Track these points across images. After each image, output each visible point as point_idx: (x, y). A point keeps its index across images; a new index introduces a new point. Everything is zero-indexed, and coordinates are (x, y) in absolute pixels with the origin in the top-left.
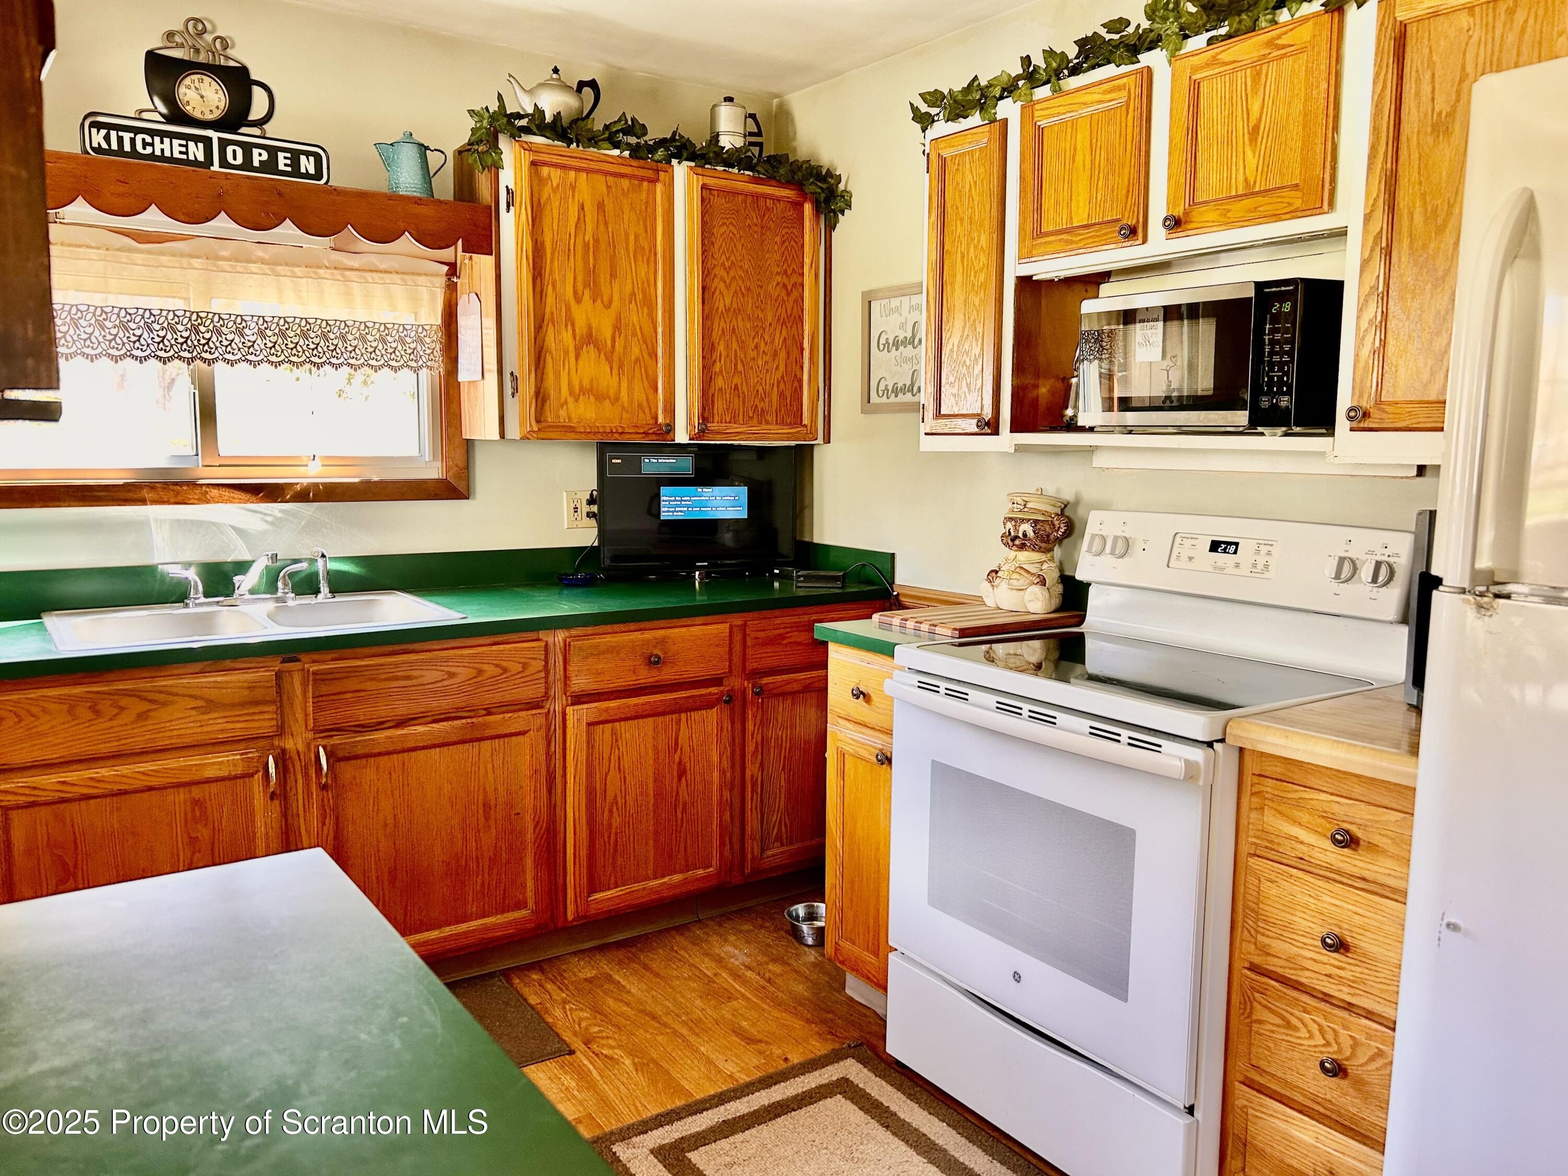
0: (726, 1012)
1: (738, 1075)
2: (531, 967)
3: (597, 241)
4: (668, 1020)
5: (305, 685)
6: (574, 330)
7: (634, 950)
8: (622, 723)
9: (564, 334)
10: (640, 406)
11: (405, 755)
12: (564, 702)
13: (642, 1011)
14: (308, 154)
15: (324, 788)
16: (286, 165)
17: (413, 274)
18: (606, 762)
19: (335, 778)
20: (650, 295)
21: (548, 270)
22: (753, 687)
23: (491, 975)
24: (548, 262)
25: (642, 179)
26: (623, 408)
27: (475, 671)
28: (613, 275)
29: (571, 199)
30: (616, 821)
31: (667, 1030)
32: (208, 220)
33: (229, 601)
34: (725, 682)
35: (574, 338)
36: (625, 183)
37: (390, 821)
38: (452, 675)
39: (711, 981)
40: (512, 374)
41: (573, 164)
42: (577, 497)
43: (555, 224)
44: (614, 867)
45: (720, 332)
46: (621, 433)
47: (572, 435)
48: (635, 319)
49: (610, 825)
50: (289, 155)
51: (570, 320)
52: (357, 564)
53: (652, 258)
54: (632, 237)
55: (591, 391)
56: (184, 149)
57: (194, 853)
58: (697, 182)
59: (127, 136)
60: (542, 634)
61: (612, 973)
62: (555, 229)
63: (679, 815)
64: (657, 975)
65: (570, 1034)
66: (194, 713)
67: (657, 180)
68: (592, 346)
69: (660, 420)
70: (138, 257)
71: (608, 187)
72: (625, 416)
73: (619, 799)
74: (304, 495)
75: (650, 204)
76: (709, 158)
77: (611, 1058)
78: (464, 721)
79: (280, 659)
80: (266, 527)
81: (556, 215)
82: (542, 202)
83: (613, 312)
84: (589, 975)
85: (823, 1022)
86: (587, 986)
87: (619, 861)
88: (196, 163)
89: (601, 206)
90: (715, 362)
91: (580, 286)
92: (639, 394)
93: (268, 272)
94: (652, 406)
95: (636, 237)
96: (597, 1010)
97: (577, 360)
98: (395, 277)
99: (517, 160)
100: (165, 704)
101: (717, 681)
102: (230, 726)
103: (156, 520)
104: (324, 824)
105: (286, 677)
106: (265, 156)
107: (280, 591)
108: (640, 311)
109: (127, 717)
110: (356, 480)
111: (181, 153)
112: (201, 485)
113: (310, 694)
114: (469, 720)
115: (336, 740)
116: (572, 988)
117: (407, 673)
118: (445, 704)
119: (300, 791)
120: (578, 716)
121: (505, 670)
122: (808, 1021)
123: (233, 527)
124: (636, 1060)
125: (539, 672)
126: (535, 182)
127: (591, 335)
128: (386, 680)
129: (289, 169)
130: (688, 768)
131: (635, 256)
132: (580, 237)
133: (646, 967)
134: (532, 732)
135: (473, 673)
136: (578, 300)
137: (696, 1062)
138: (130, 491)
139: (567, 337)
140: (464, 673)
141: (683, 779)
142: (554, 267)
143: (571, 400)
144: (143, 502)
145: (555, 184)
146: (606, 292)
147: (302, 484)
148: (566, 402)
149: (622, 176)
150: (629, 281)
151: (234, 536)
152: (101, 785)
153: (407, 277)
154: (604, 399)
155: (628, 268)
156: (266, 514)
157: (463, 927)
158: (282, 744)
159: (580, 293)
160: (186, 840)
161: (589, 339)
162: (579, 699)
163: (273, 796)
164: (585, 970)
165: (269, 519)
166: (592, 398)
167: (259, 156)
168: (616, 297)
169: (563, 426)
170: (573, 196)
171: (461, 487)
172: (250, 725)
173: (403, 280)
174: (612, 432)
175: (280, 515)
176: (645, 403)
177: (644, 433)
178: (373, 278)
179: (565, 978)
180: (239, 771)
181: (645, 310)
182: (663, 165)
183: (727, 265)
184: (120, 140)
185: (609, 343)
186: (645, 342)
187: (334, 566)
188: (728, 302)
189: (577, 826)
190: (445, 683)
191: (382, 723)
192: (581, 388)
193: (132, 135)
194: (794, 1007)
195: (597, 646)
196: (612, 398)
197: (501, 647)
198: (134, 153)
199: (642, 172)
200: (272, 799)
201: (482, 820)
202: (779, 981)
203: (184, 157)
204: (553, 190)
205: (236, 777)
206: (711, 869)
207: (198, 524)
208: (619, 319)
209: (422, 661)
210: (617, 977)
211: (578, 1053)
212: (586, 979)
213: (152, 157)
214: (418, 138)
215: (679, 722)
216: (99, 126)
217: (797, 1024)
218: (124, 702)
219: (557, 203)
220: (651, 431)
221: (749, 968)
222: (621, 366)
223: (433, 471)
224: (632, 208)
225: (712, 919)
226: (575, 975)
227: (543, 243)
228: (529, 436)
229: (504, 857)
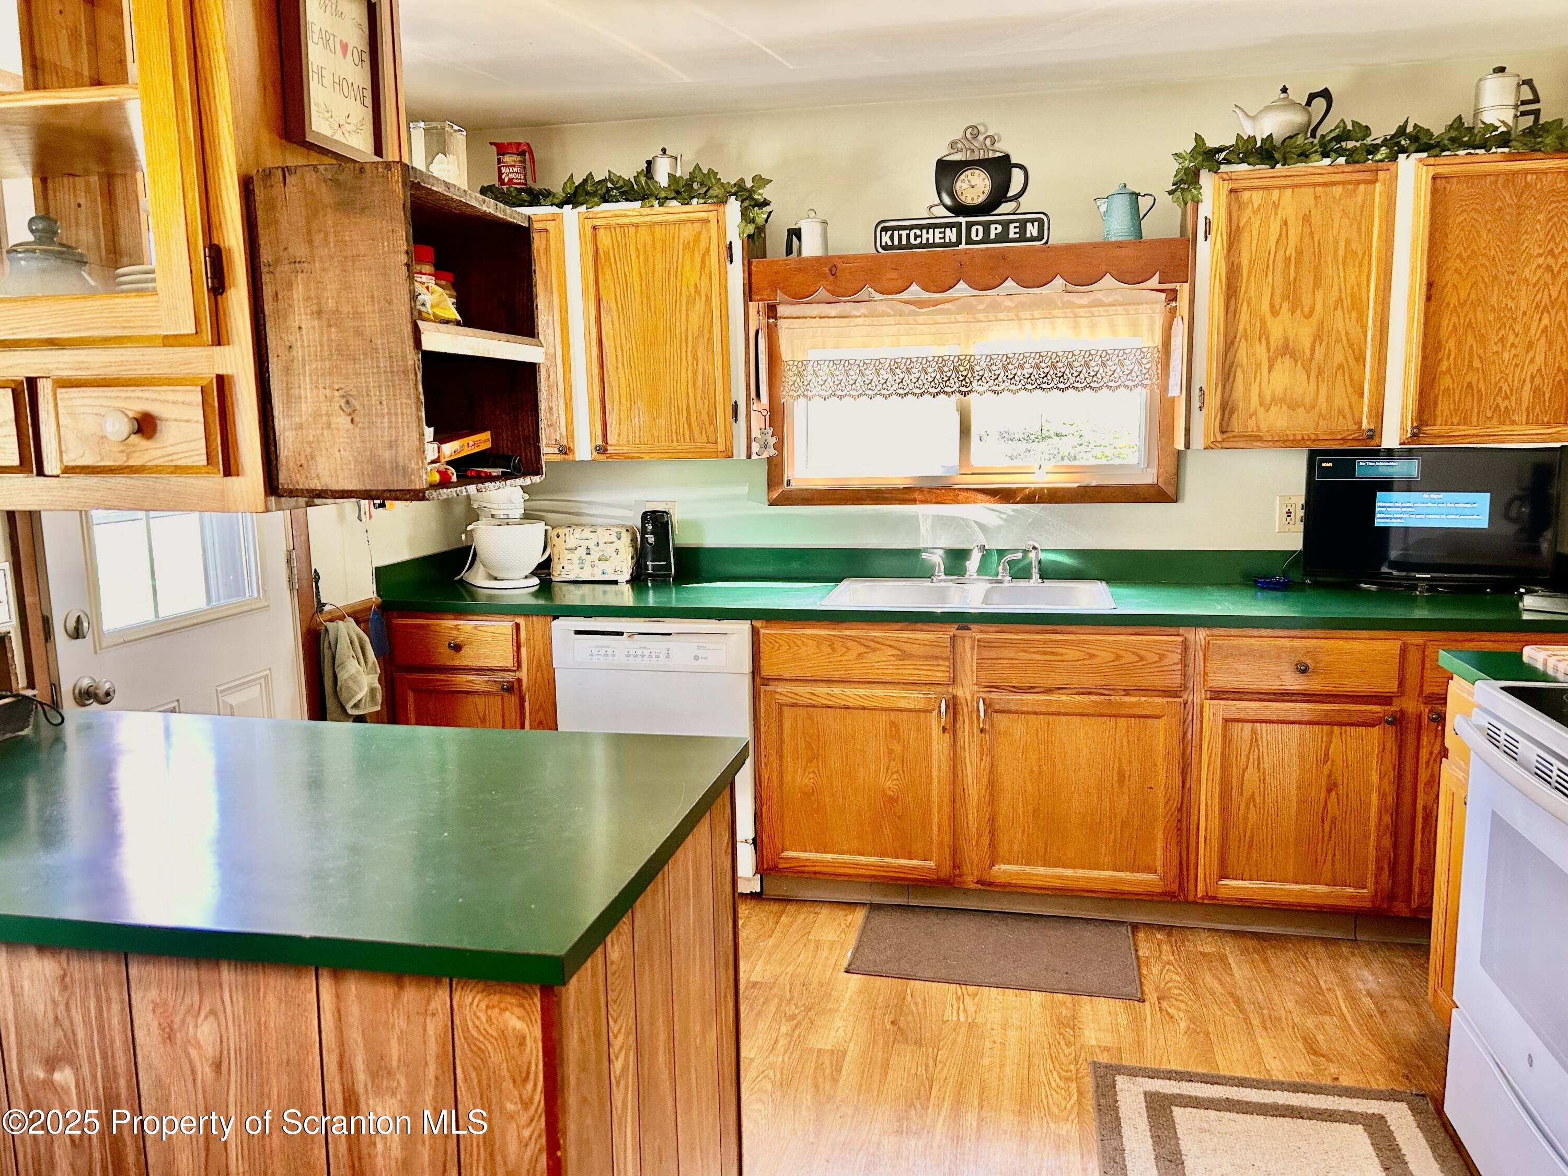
0: (1310, 1022)
1: (1273, 1073)
2: (1161, 928)
3: (1299, 253)
4: (1249, 1008)
5: (972, 648)
6: (1268, 343)
7: (1265, 944)
8: (1264, 725)
9: (1257, 346)
10: (1341, 412)
11: (1051, 717)
12: (1203, 696)
13: (1231, 994)
14: (1033, 221)
15: (982, 731)
16: (1015, 233)
17: (1134, 304)
18: (1244, 759)
19: (992, 725)
20: (1361, 300)
21: (1243, 289)
22: (1430, 711)
23: (1122, 923)
24: (1244, 281)
25: (1358, 183)
26: (1320, 415)
27: (1114, 656)
28: (1316, 284)
29: (1273, 217)
30: (1253, 817)
31: (1241, 1016)
32: (951, 288)
33: (962, 579)
34: (1395, 700)
35: (1269, 351)
36: (1338, 191)
37: (1036, 769)
38: (1092, 656)
39: (1321, 992)
40: (1201, 389)
41: (1275, 183)
42: (1291, 501)
43: (1254, 245)
44: (1248, 859)
45: (1450, 328)
46: (1314, 441)
47: (1259, 444)
48: (1340, 326)
49: (1246, 819)
50: (1018, 225)
51: (1264, 334)
52: (1070, 557)
53: (1366, 262)
54: (1342, 244)
55: (1283, 400)
56: (942, 235)
57: (890, 761)
58: (1426, 174)
59: (904, 233)
60: (1182, 630)
61: (1229, 955)
62: (1254, 249)
63: (1327, 829)
64: (1270, 971)
65: (1152, 987)
66: (893, 658)
67: (1376, 181)
68: (1288, 356)
69: (1365, 426)
70: (921, 319)
71: (1316, 198)
72: (1321, 422)
73: (1257, 795)
74: (1032, 497)
75: (1367, 206)
76: (1445, 145)
77: (1172, 1017)
78: (1102, 697)
79: (956, 626)
80: (1001, 522)
81: (1255, 237)
82: (1241, 225)
83: (1314, 320)
84: (1206, 951)
85: (1407, 1065)
86: (1200, 957)
87: (1254, 856)
88: (950, 244)
89: (1307, 219)
90: (1441, 360)
91: (1278, 301)
92: (1341, 399)
93: (1014, 317)
94: (1355, 410)
95: (1348, 242)
96: (1191, 979)
97: (1269, 372)
98: (1120, 309)
99: (1217, 191)
100: (875, 650)
101: (1385, 700)
102: (916, 672)
103: (923, 515)
104: (982, 759)
105: (959, 641)
106: (1000, 228)
107: (1000, 574)
108: (1347, 316)
109: (852, 655)
110: (1076, 485)
111: (940, 238)
112: (955, 489)
113: (975, 657)
114: (1107, 697)
115: (994, 696)
116: (1184, 954)
117: (1054, 650)
118: (1088, 680)
119: (967, 730)
120: (1215, 711)
121: (1142, 658)
122: (1391, 1058)
123: (976, 522)
124: (1192, 1026)
125: (1177, 664)
126: (1235, 207)
127: (1287, 346)
128: (1034, 653)
129: (1018, 236)
130: (1340, 783)
131: (1344, 263)
132: (1281, 252)
133: (1265, 961)
134: (1165, 717)
135: (1112, 657)
136: (1275, 312)
137: (1245, 1048)
138: (906, 493)
139: (1261, 351)
140: (1105, 656)
141: (1334, 793)
142: (1249, 286)
143: (1261, 411)
144: (914, 501)
145: (1256, 206)
146: (1306, 301)
147: (1030, 488)
148: (1255, 413)
149: (1333, 184)
150: (1336, 287)
151: (977, 529)
152: (834, 699)
153: (1130, 307)
154: (1299, 407)
155: (1335, 274)
156: (1001, 512)
157: (1095, 873)
158: (955, 692)
159: (1277, 307)
160: (886, 750)
161: (1287, 349)
162: (1218, 694)
163: (944, 730)
164: (1207, 945)
165: (1004, 516)
166: (1285, 408)
167: (995, 230)
168: (1319, 307)
169: (1250, 436)
170: (1276, 214)
171: (1170, 491)
172: (930, 673)
173: (1126, 310)
174: (1303, 439)
175: (1012, 513)
176: (1347, 407)
177: (1342, 439)
178: (1099, 311)
179: (1184, 946)
180: (921, 706)
181: (1354, 314)
182: (1386, 165)
183: (1465, 255)
184: (900, 236)
185: (1308, 352)
186: (1351, 346)
187: (1044, 556)
188: (1463, 296)
189: (1210, 812)
190: (1086, 662)
191: (1033, 687)
192: (1273, 400)
193: (908, 232)
194: (1387, 1043)
195: (1238, 647)
196: (1308, 406)
197: (1140, 638)
198: (909, 246)
199: (1357, 176)
200: (944, 732)
201: (1116, 785)
202: (1393, 1017)
203: (942, 241)
204: (1254, 212)
205: (919, 711)
206: (1365, 891)
207: (952, 519)
208: (1321, 325)
209: (1066, 641)
210: (1231, 960)
211: (1147, 1003)
212: (1201, 953)
213: (921, 246)
214: (1132, 188)
215: (1330, 734)
216: (885, 229)
217: (1377, 1055)
218: (850, 644)
219: (1257, 225)
220: (1350, 437)
221: (1370, 995)
222: (1320, 372)
223: (1148, 477)
224: (1344, 213)
225: (1368, 942)
226: (1195, 945)
227: (1239, 265)
228: (1212, 446)
229: (1137, 823)
